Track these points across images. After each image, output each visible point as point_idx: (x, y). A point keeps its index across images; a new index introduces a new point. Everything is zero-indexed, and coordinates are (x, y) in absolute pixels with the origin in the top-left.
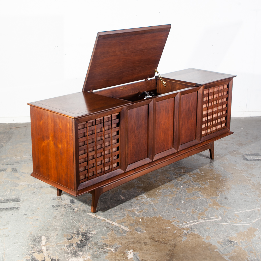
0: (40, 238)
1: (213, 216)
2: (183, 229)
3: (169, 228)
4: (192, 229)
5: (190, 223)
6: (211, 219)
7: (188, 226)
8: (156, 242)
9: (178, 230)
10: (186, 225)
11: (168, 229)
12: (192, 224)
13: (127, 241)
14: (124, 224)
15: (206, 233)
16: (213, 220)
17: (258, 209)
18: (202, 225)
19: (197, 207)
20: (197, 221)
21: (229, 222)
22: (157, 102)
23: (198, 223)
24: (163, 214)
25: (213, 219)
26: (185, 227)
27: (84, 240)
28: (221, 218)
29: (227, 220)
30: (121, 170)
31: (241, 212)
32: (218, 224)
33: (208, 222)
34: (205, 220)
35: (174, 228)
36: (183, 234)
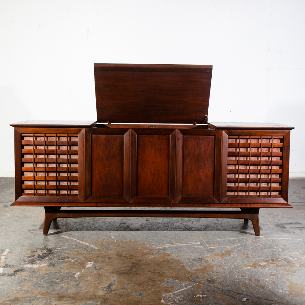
0: (4, 250)
1: (192, 242)
2: (156, 249)
3: (141, 248)
4: (165, 249)
6: (189, 243)
7: (162, 247)
9: (149, 250)
10: (160, 247)
11: (139, 249)
12: (167, 246)
15: (178, 253)
16: (191, 244)
17: (243, 238)
18: (176, 248)
20: (173, 245)
21: (207, 246)
26: (158, 248)
27: (48, 253)
28: (199, 243)
29: (206, 245)
31: (223, 239)
32: (194, 247)
33: (185, 245)
34: (182, 244)
35: (146, 248)
36: (153, 253)
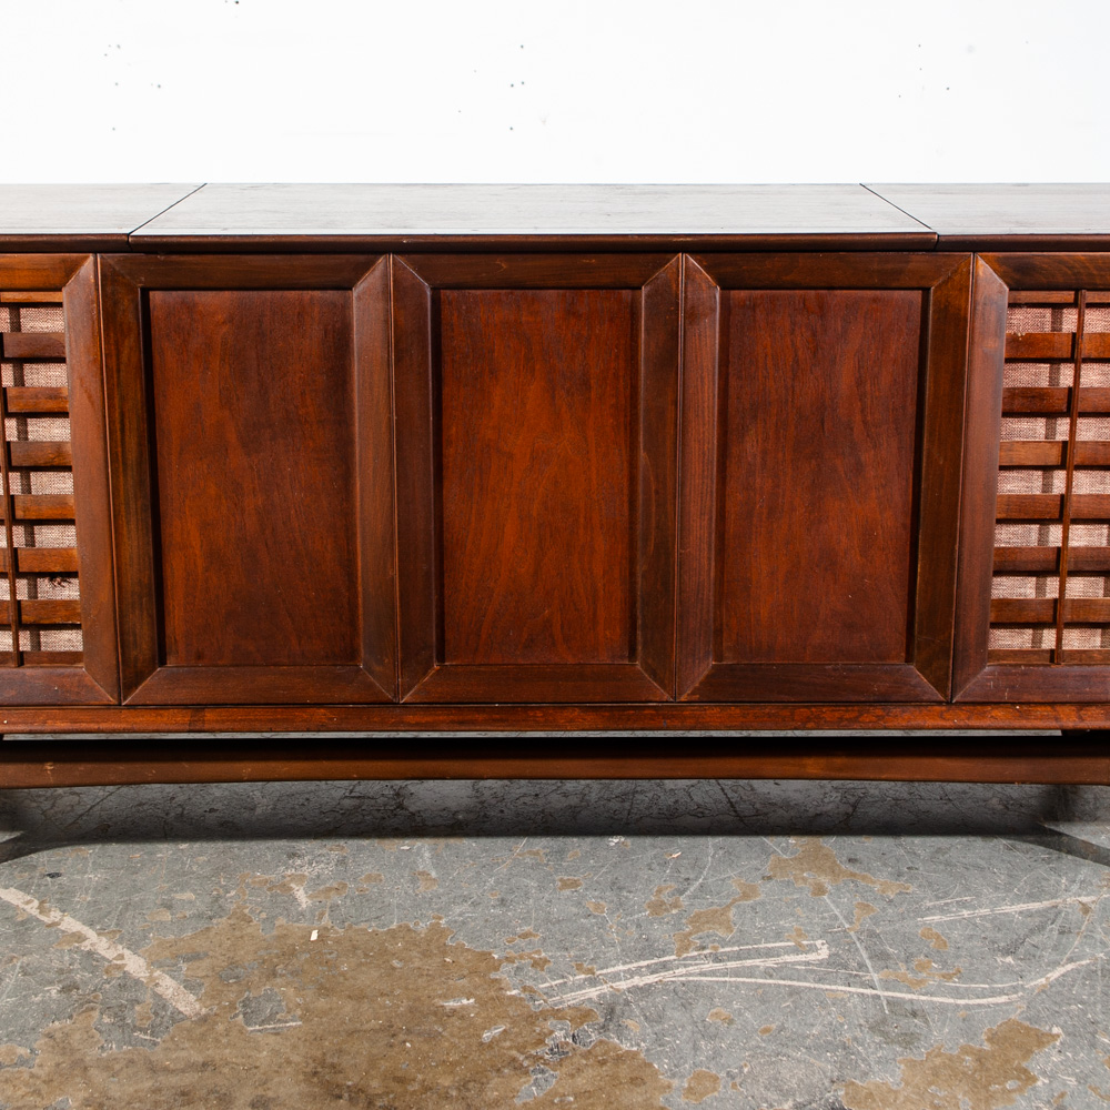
1: (778, 936)
2: (557, 1014)
3: (465, 1002)
4: (612, 1012)
5: (616, 977)
6: (759, 954)
7: (593, 993)
8: (340, 1097)
9: (514, 1023)
10: (580, 987)
11: (454, 1011)
12: (623, 985)
13: (148, 1084)
14: (184, 967)
15: (696, 1048)
16: (770, 963)
17: (1084, 899)
18: (685, 995)
19: (692, 876)
20: (665, 966)
21: (876, 977)
23: (666, 976)
24: (460, 915)
25: (769, 953)
26: (572, 998)
28: (824, 953)
29: (861, 966)
31: (966, 913)
32: (793, 992)
33: (736, 973)
34: (717, 959)
35: (494, 1002)
36: (539, 1050)
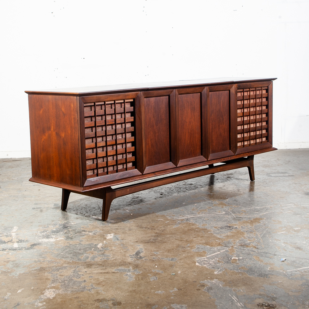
0: (12, 228)
1: (216, 211)
2: (178, 220)
3: (161, 219)
4: (187, 219)
5: (188, 216)
6: (212, 213)
7: (184, 218)
9: (170, 221)
10: (181, 217)
12: (189, 217)
16: (214, 214)
17: (271, 206)
18: (200, 218)
20: (196, 215)
21: (233, 215)
22: (180, 95)
25: (214, 213)
26: (180, 219)
27: (61, 228)
28: (224, 213)
29: (231, 214)
30: (138, 171)
31: (249, 208)
32: (219, 217)
33: (209, 215)
34: (205, 214)
35: (167, 220)
36: (176, 223)
